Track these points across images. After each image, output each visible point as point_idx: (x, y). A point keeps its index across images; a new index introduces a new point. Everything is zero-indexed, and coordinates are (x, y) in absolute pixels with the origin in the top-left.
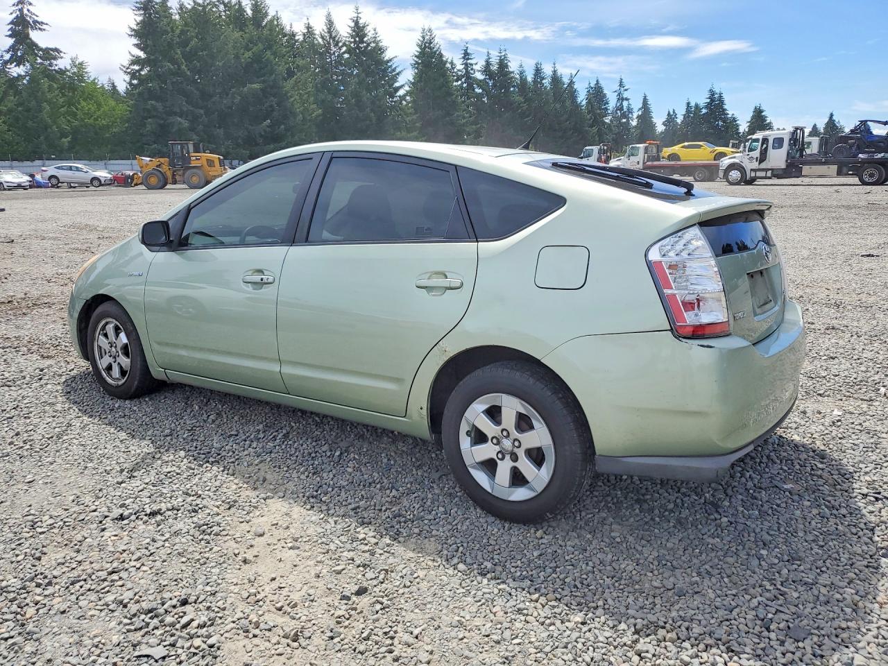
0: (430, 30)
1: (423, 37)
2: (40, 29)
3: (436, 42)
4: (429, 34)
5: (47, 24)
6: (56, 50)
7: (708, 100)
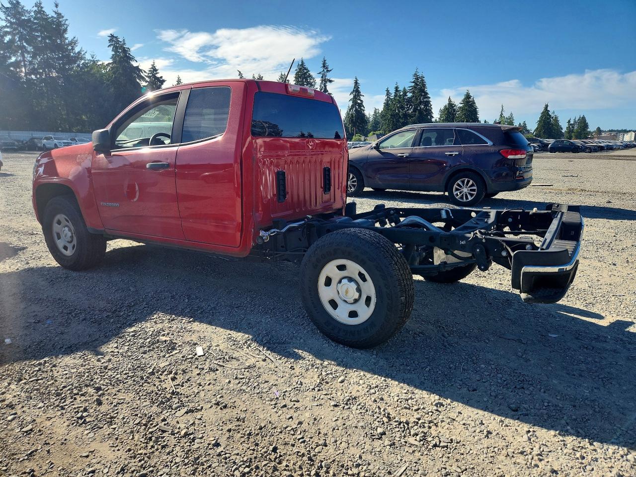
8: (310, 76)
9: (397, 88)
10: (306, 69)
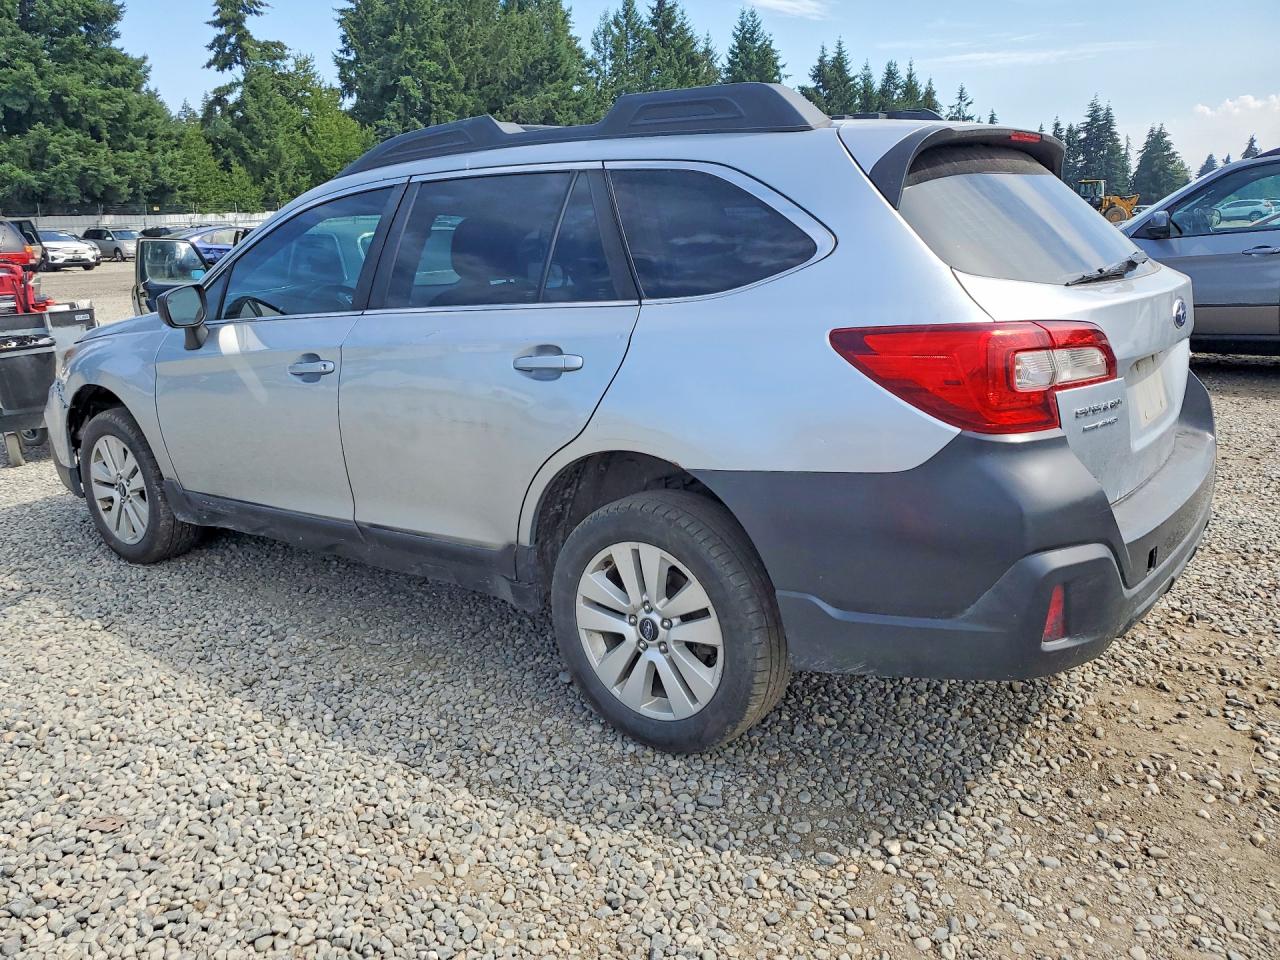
0: (753, 14)
1: (743, 24)
2: (256, 12)
3: (761, 31)
4: (750, 18)
5: (267, 5)
6: (278, 45)
7: (1088, 120)
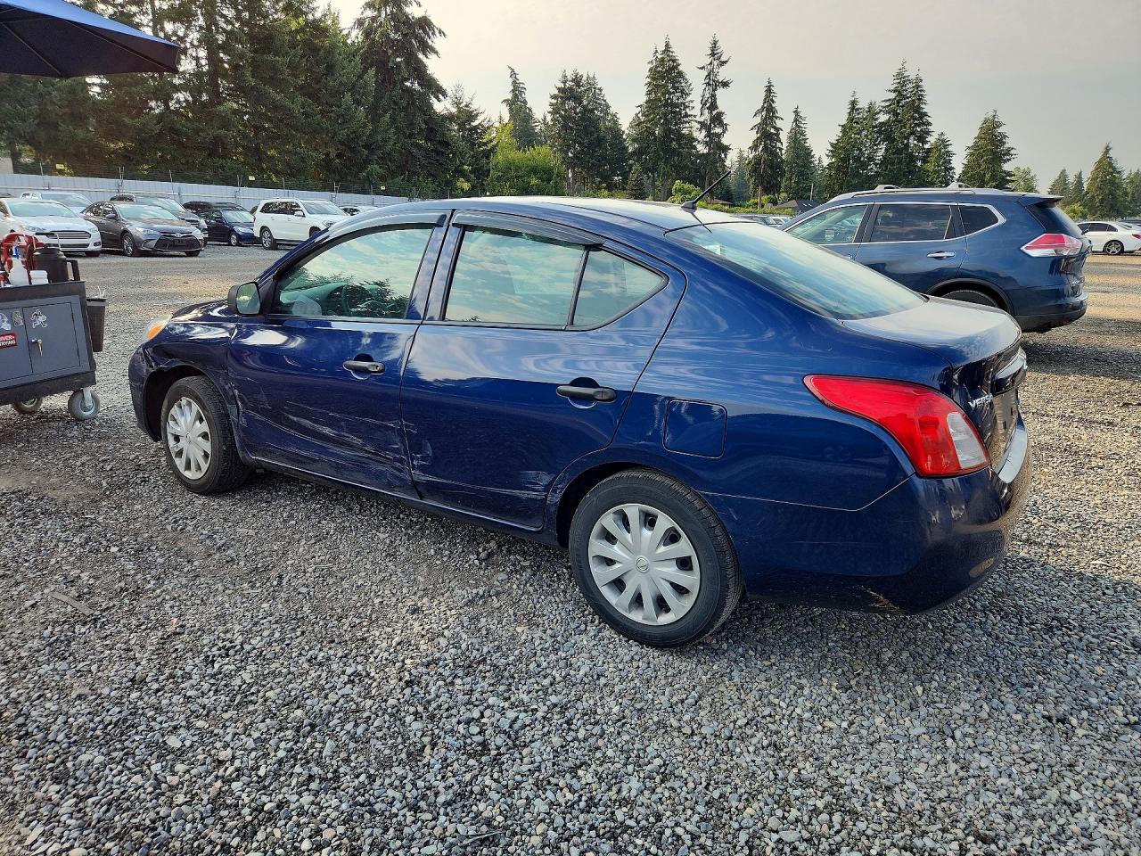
8: (681, 74)
9: (854, 103)
10: (674, 61)
